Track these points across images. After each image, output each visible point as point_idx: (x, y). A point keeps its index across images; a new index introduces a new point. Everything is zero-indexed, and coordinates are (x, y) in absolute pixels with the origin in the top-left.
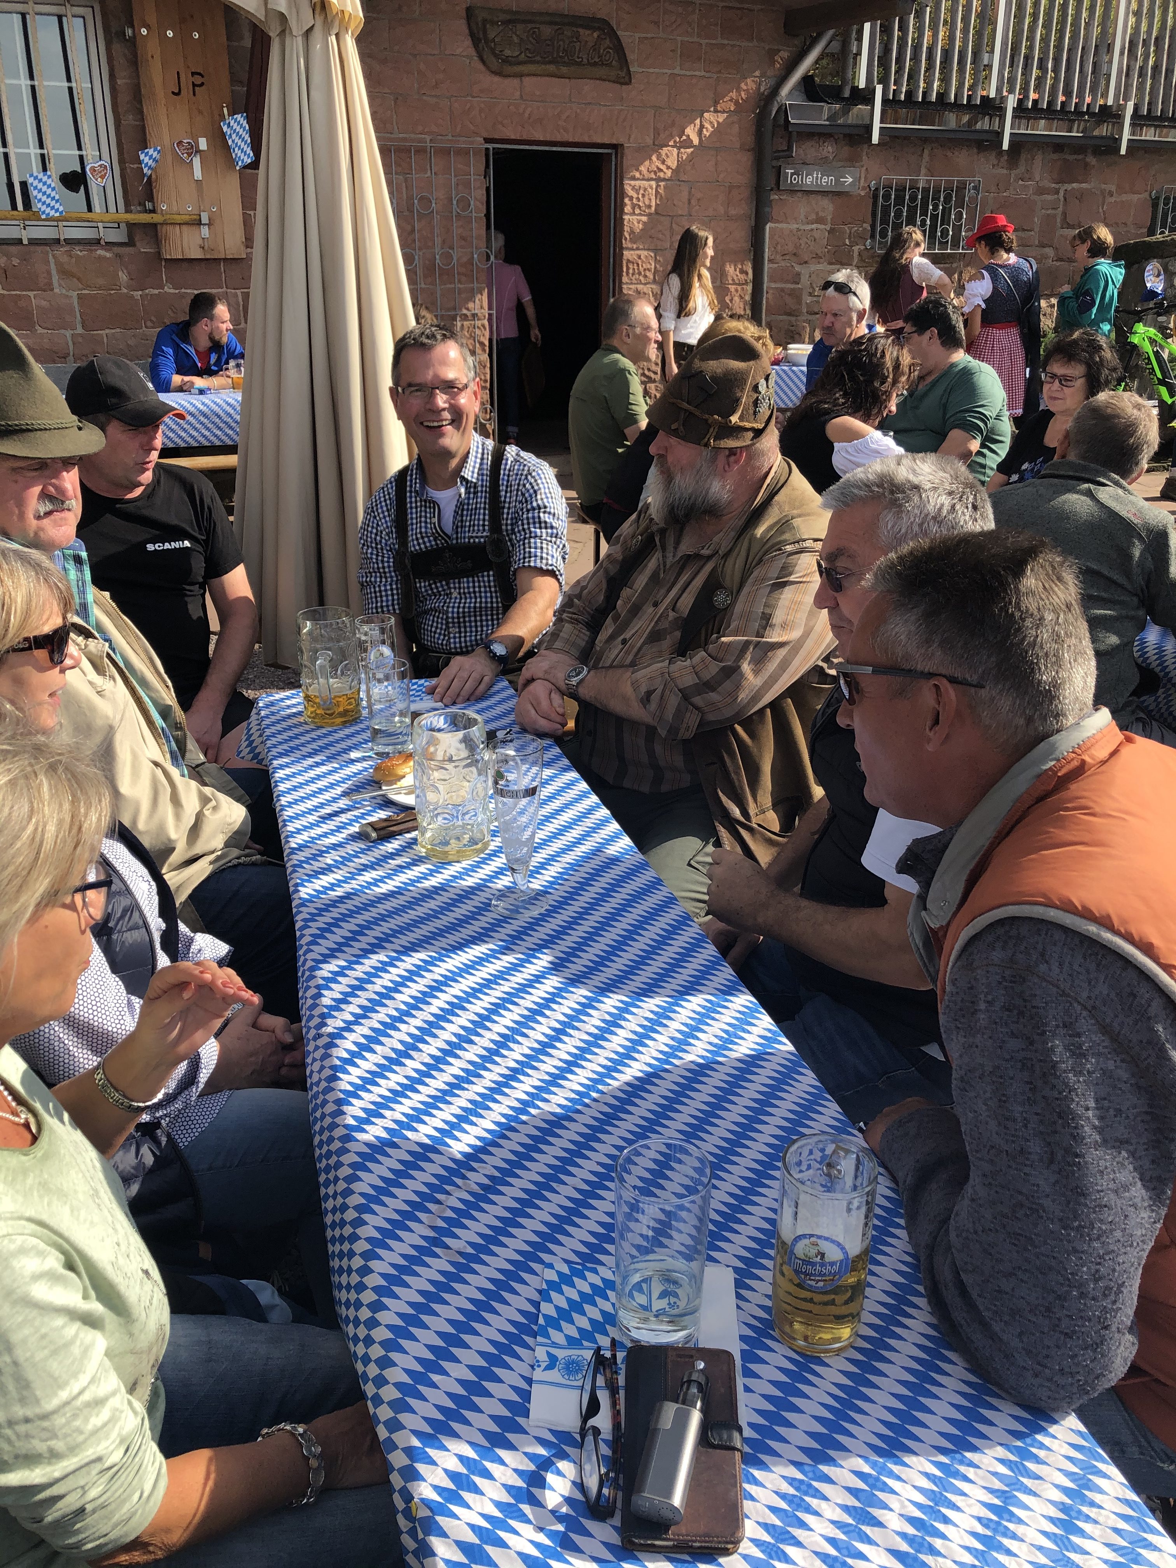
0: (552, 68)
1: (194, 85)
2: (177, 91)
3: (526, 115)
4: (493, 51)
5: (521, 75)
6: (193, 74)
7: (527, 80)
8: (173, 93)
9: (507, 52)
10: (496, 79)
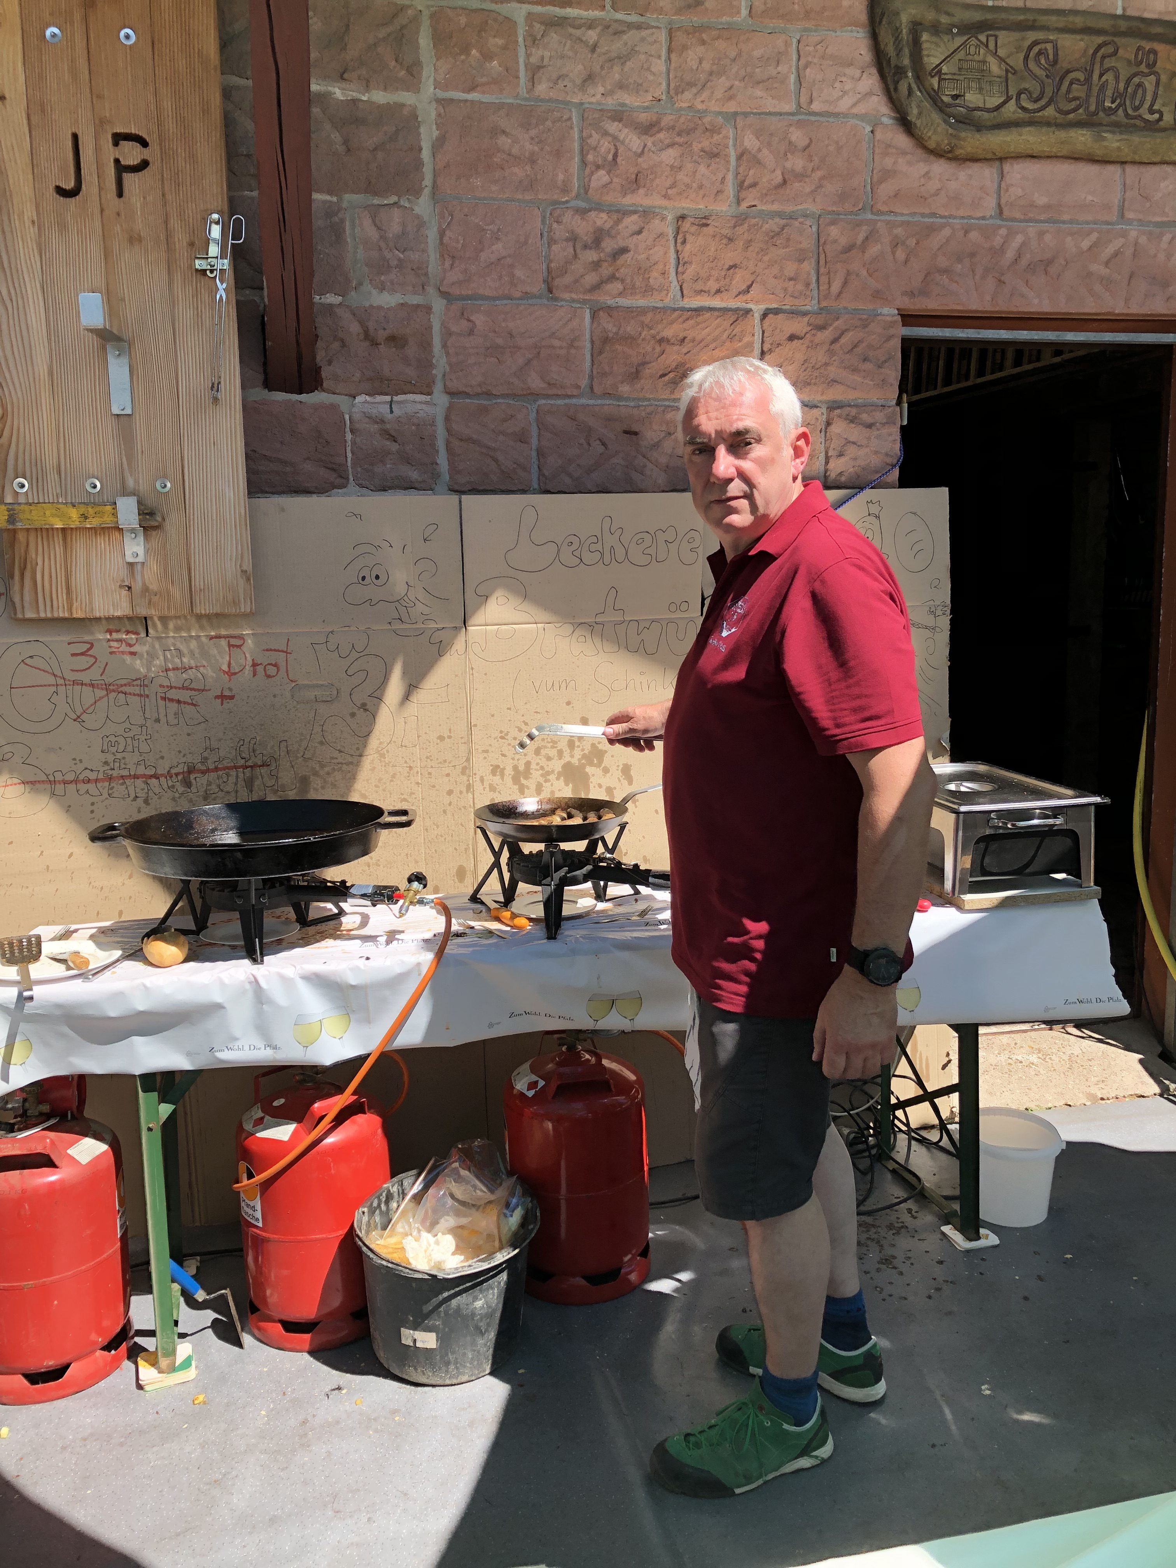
0: (1082, 138)
1: (121, 169)
2: (70, 185)
3: (1010, 254)
4: (934, 97)
5: (1001, 159)
6: (118, 138)
7: (1016, 171)
8: (61, 192)
9: (972, 98)
10: (940, 167)
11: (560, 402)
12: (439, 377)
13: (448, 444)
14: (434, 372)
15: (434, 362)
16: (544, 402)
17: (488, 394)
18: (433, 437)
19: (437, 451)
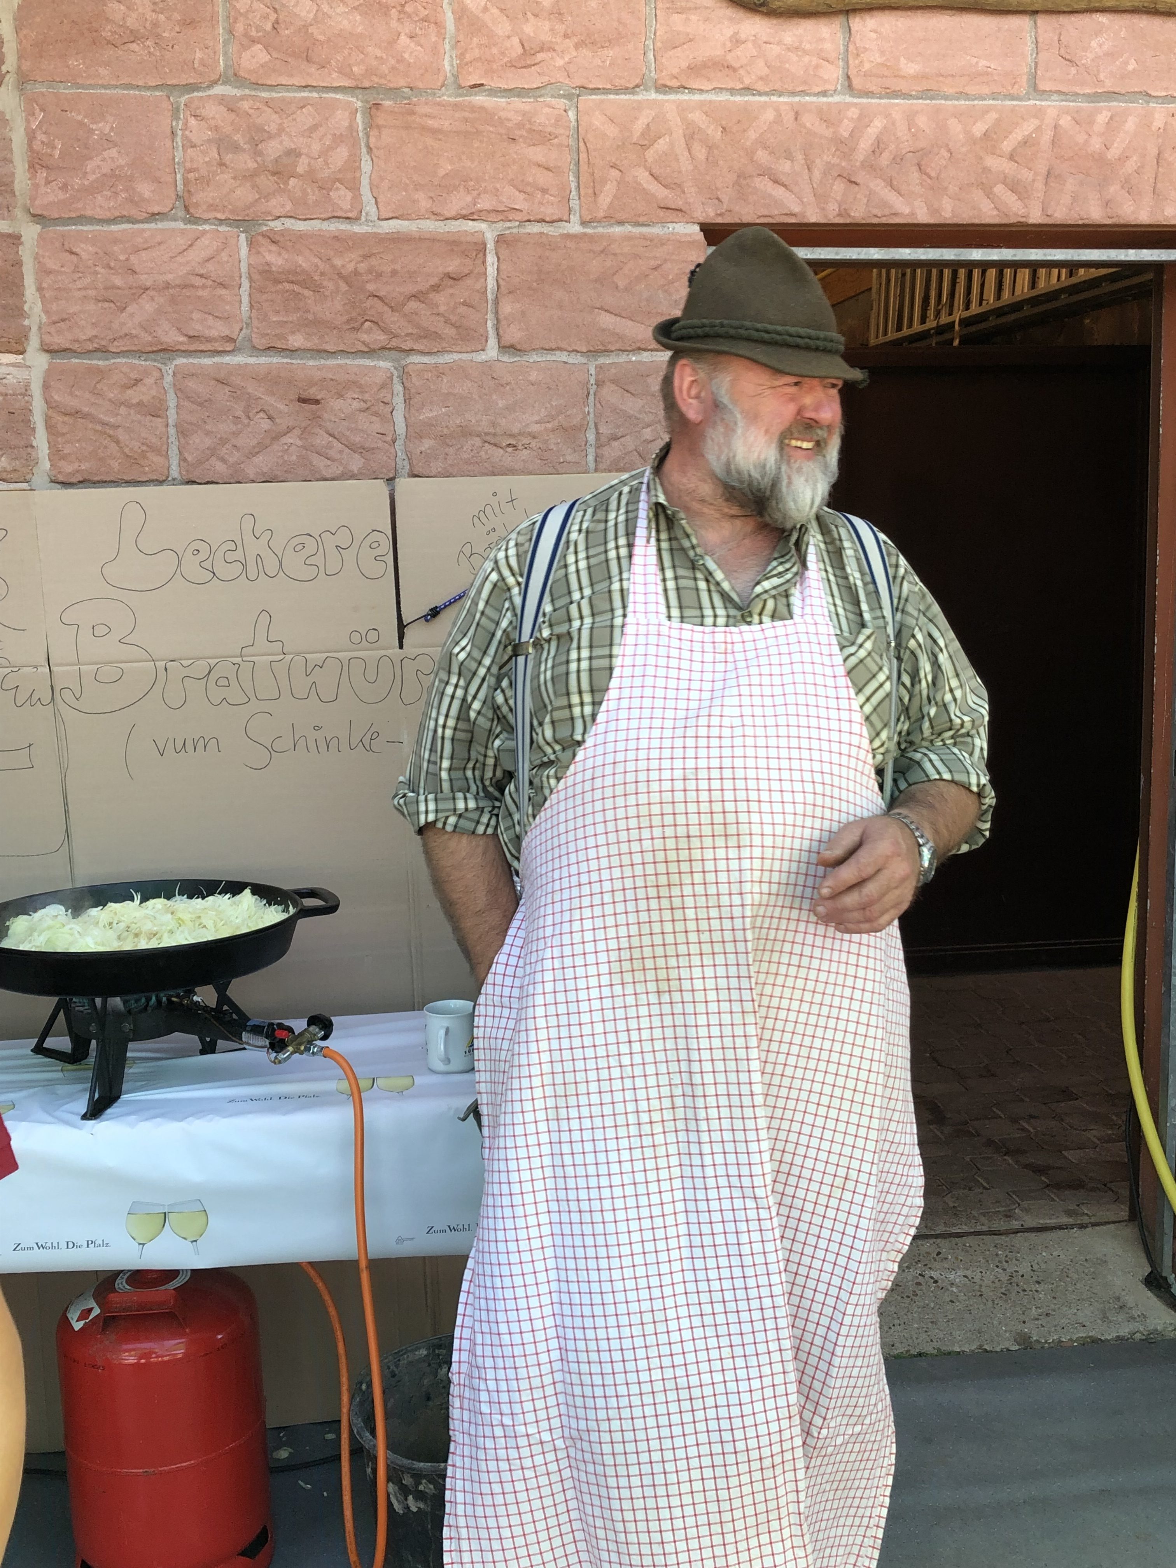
3: (865, 145)
5: (846, 12)
7: (871, 28)
10: (751, 26)
11: (207, 361)
12: (34, 329)
13: (48, 420)
14: (26, 322)
15: (26, 308)
16: (184, 361)
17: (103, 351)
18: (28, 410)
19: (34, 429)
